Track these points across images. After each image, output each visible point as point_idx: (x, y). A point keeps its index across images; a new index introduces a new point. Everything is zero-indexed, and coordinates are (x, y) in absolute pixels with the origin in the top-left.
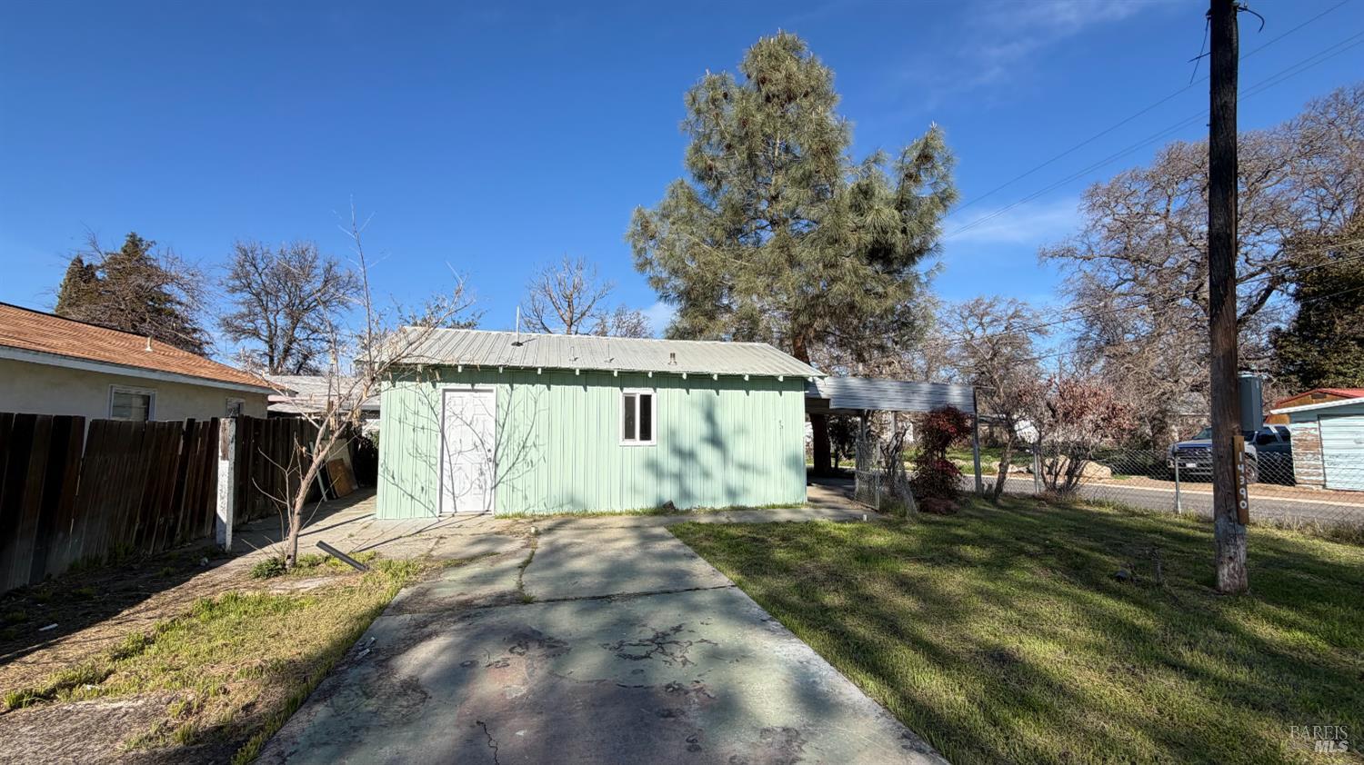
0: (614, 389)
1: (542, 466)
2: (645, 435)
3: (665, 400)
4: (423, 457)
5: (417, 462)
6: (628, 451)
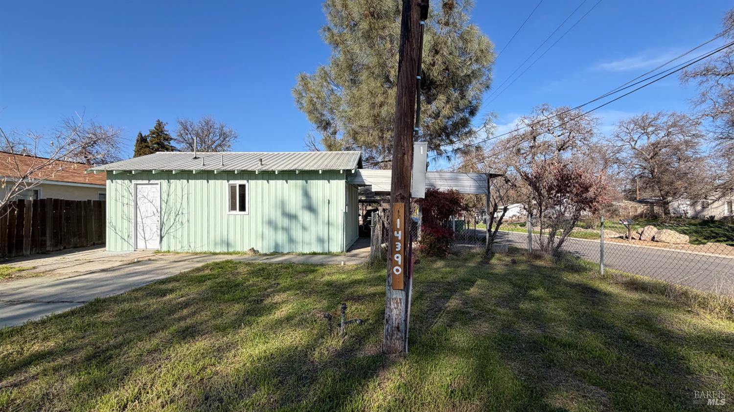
0: (224, 181)
1: (186, 225)
2: (243, 208)
3: (254, 187)
4: (129, 219)
5: (126, 222)
6: (232, 218)
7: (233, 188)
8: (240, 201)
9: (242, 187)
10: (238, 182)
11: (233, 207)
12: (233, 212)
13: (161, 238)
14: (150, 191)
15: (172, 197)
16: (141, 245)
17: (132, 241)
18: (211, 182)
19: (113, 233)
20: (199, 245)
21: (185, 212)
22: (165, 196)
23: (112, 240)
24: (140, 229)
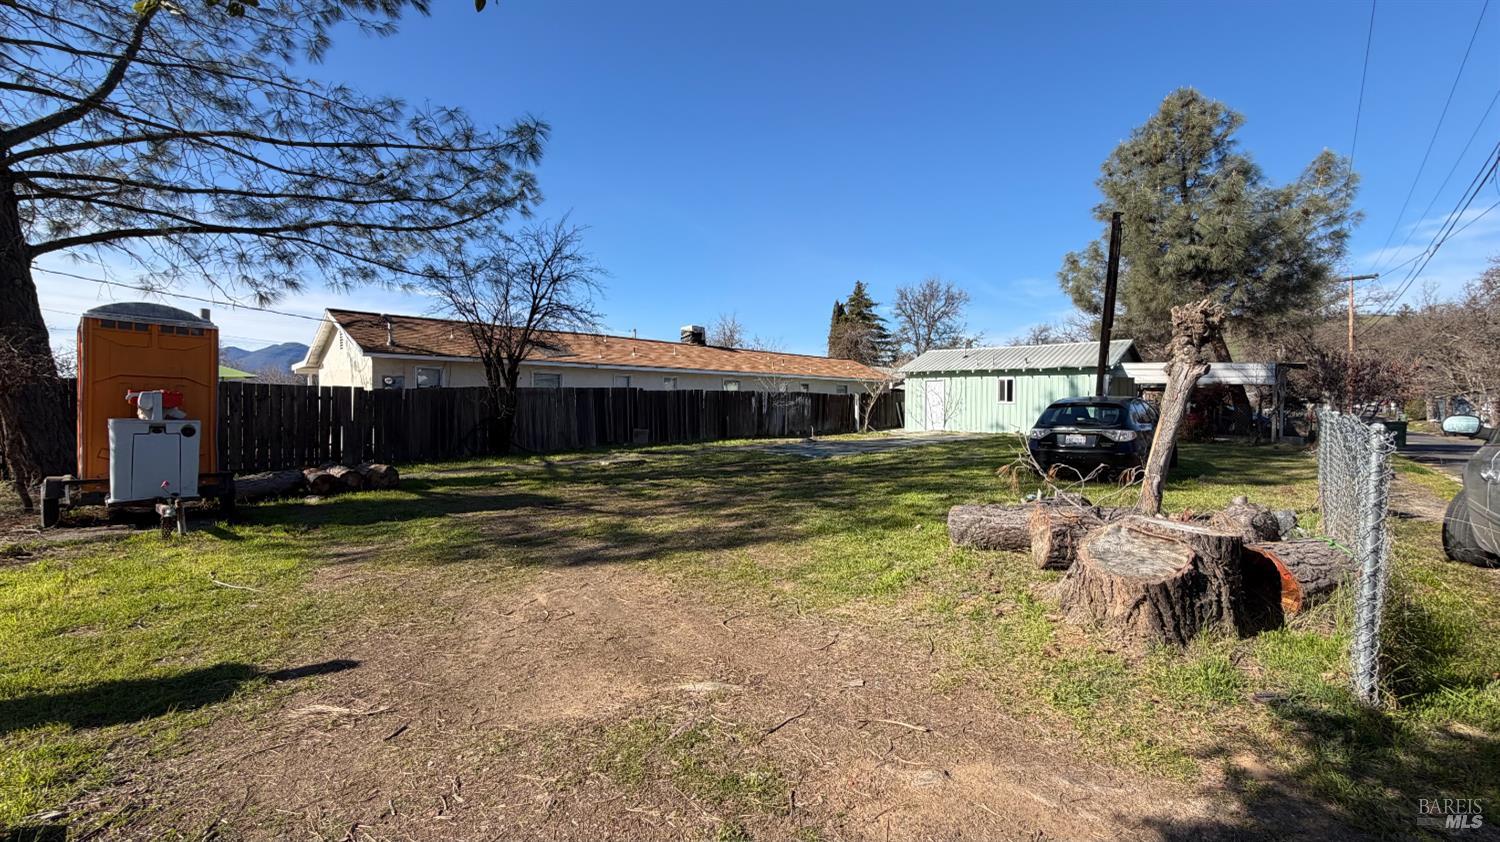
0: (995, 378)
1: (964, 412)
2: (1010, 399)
3: (1019, 382)
4: (921, 407)
5: (919, 409)
6: (1001, 406)
7: (1002, 383)
8: (1007, 393)
9: (1010, 383)
10: (1006, 379)
11: (1002, 398)
12: (1002, 402)
13: (945, 422)
14: (937, 385)
15: (953, 390)
16: (930, 427)
17: (923, 424)
18: (985, 378)
19: (910, 418)
20: (973, 428)
21: (964, 402)
22: (948, 390)
23: (909, 422)
24: (929, 415)
